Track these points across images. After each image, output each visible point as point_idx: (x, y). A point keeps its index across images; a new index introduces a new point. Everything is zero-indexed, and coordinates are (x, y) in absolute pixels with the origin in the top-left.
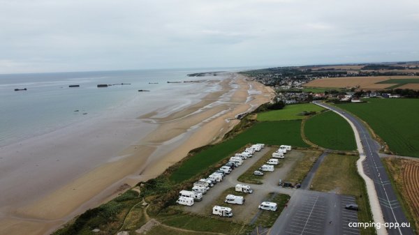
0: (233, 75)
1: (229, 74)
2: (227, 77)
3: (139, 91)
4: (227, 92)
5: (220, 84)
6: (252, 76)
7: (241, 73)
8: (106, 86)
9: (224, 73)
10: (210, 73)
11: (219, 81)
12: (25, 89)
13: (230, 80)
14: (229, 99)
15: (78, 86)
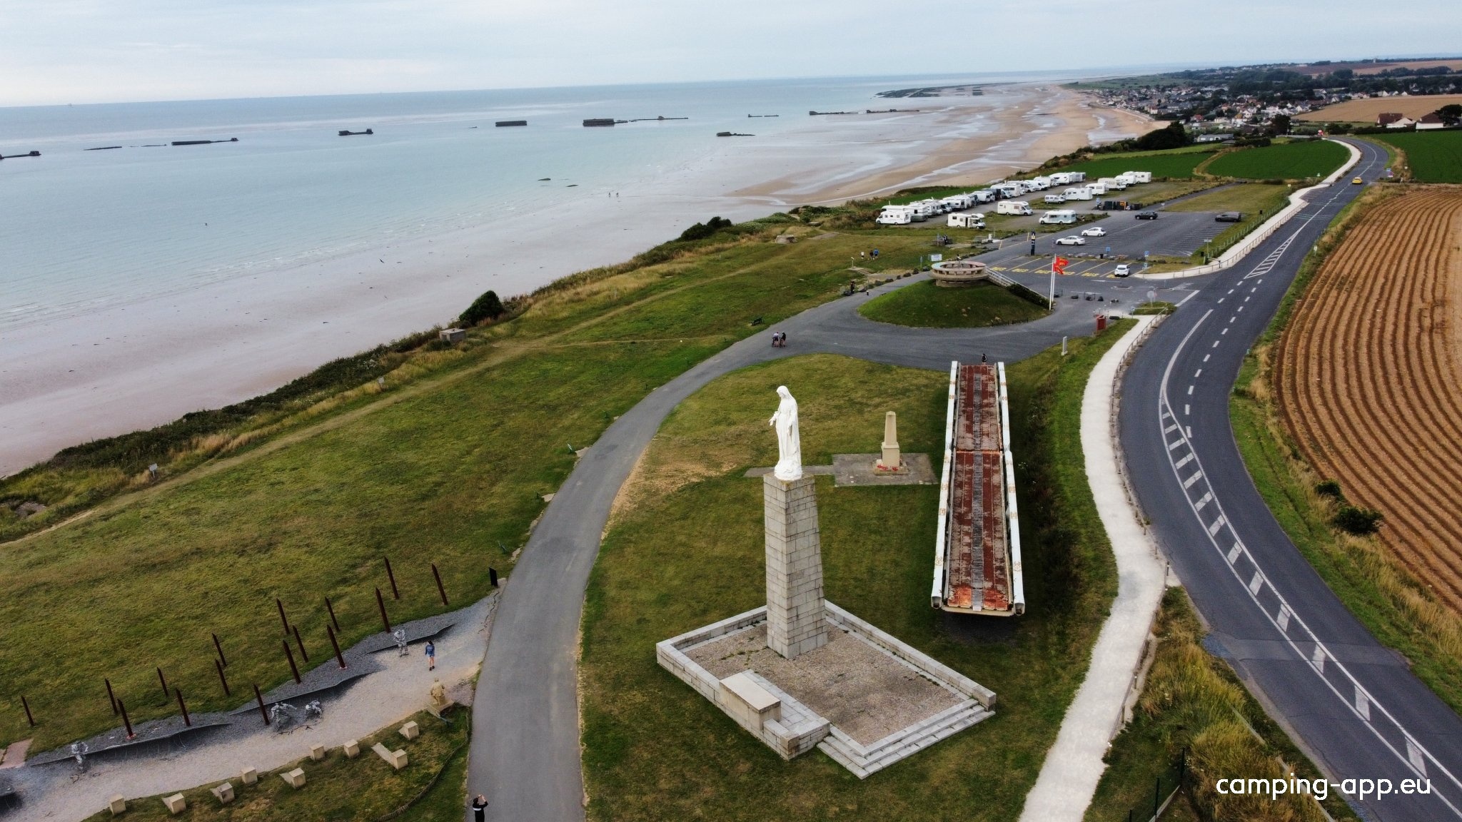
0: (1044, 92)
1: (1031, 88)
2: (1021, 97)
3: (720, 135)
4: (1016, 136)
5: (992, 118)
6: (1112, 94)
7: (1075, 85)
8: (609, 123)
9: (1011, 88)
10: (960, 89)
11: (990, 109)
12: (369, 132)
13: (1029, 105)
14: (1018, 153)
15: (523, 123)
